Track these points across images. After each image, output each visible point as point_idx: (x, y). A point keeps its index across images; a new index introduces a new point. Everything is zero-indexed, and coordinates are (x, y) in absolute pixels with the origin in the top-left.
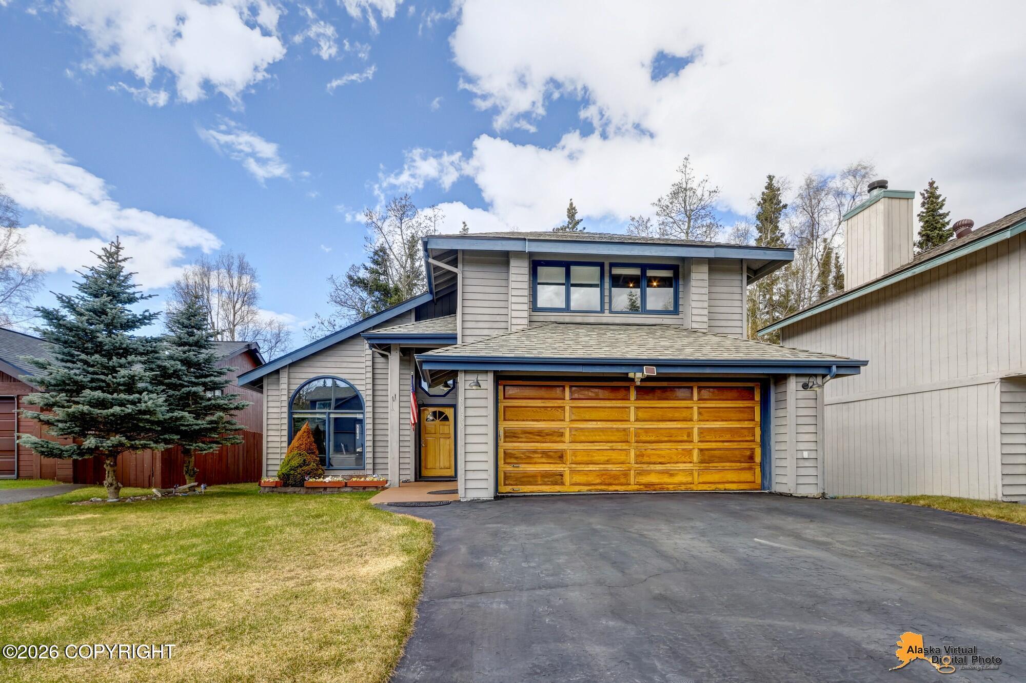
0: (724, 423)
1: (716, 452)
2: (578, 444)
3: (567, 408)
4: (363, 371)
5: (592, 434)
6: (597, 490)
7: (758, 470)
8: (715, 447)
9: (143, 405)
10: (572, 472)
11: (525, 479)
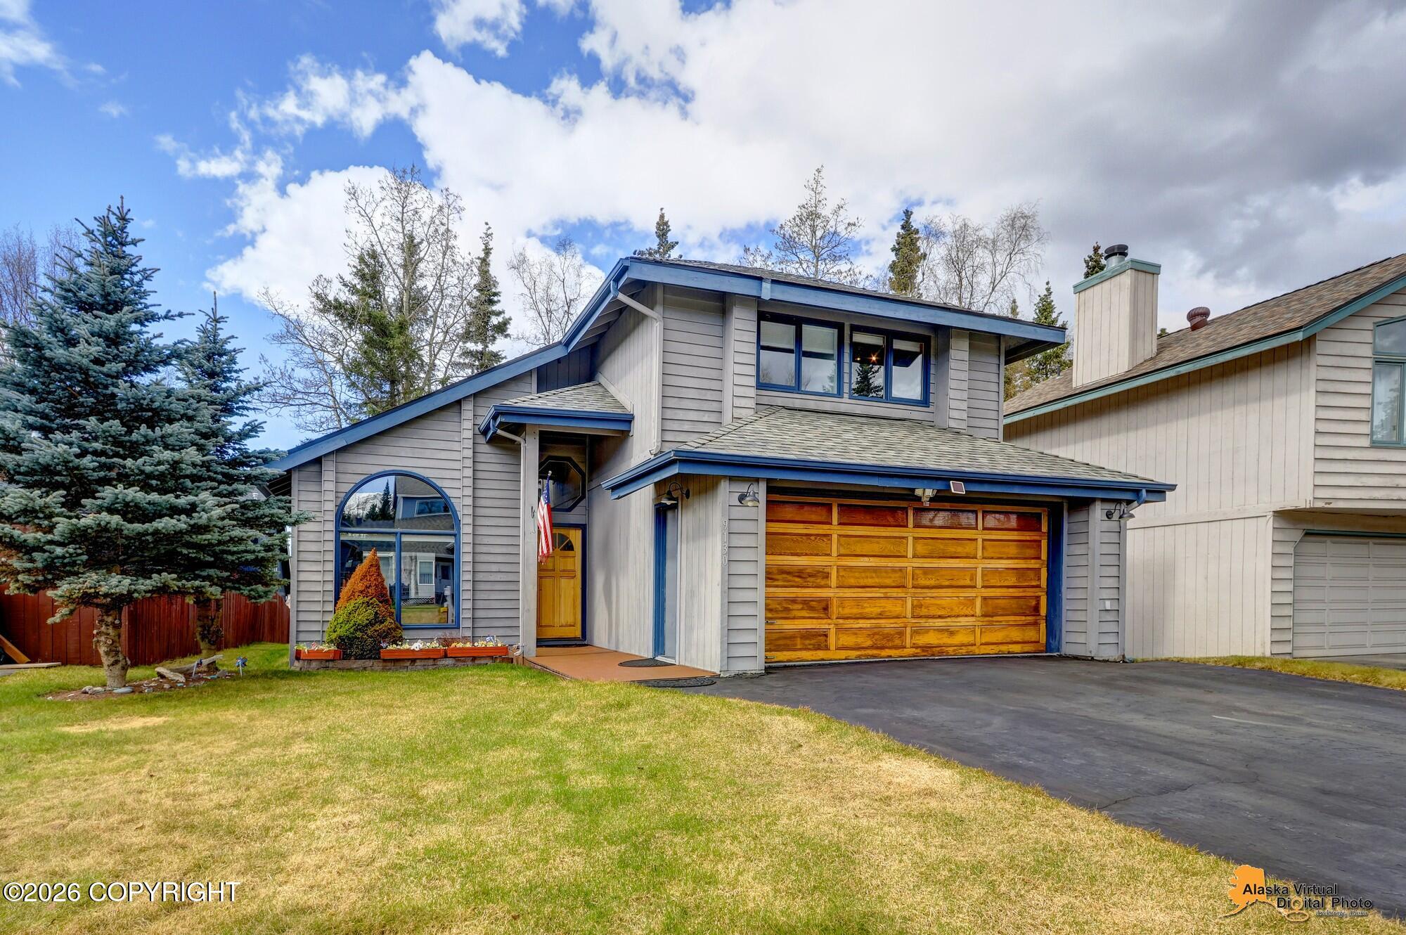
0: (1010, 561)
1: (999, 601)
2: (846, 590)
3: (835, 537)
4: (457, 465)
5: (863, 575)
6: (867, 656)
7: (1043, 626)
8: (999, 594)
9: (205, 516)
10: (839, 630)
11: (781, 642)
